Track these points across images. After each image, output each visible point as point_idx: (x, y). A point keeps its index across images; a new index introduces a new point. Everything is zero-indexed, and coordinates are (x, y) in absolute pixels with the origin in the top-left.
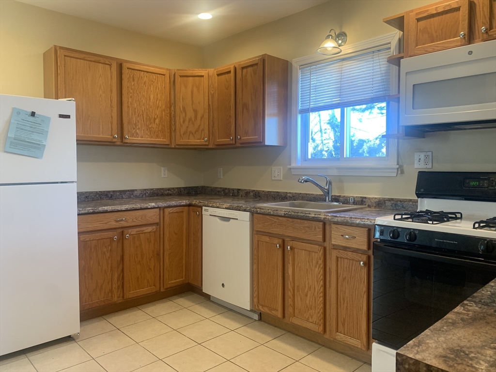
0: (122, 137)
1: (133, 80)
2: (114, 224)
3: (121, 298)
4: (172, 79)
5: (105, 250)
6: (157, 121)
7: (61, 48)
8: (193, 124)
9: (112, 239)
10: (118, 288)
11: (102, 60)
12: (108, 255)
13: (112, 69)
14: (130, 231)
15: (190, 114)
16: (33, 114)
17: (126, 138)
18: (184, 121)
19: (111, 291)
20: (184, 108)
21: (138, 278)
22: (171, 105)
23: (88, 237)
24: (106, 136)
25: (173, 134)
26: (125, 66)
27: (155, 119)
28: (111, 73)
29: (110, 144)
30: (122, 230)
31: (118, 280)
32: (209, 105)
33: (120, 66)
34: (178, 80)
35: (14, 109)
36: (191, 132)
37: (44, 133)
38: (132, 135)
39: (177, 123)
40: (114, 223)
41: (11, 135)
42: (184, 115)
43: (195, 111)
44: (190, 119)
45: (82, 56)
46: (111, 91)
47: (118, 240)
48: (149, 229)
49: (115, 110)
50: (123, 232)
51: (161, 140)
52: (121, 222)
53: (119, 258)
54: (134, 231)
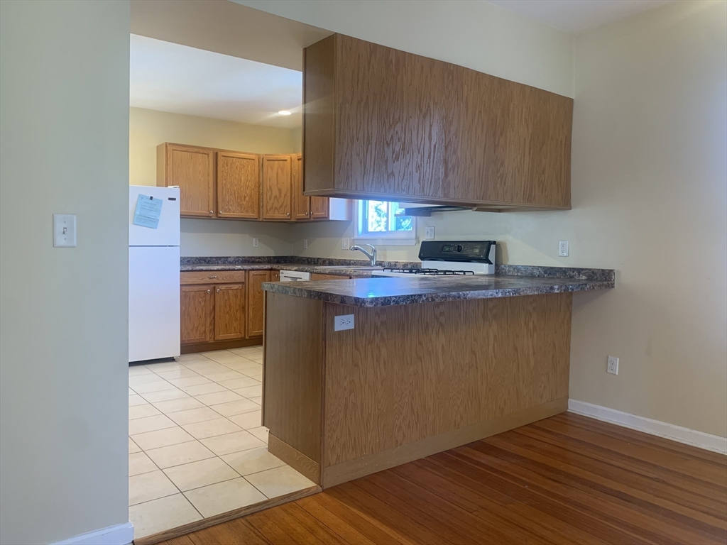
0: (217, 212)
1: (227, 166)
2: (207, 281)
3: (212, 339)
4: (261, 163)
5: (200, 300)
6: (247, 198)
7: (170, 144)
8: (278, 201)
9: (206, 292)
10: (210, 331)
11: (201, 151)
12: (203, 304)
13: (210, 157)
14: (220, 286)
15: (276, 192)
16: (151, 198)
17: (220, 213)
18: (270, 199)
19: (205, 332)
20: (270, 188)
21: (226, 325)
22: (259, 185)
23: (187, 289)
24: (204, 212)
25: (261, 209)
26: (219, 153)
27: (245, 197)
28: (209, 161)
29: (208, 218)
30: (213, 286)
31: (210, 324)
32: (291, 185)
33: (216, 155)
34: (266, 163)
35: (139, 195)
36: (276, 208)
37: (158, 211)
38: (225, 211)
39: (265, 200)
40: (208, 279)
41: (138, 213)
42: (270, 193)
43: (280, 190)
44: (276, 197)
45: (186, 149)
46: (209, 175)
47: (211, 293)
48: (236, 287)
49: (211, 191)
50: (215, 287)
51: (251, 215)
52: (214, 279)
53: (212, 308)
54: (224, 287)
